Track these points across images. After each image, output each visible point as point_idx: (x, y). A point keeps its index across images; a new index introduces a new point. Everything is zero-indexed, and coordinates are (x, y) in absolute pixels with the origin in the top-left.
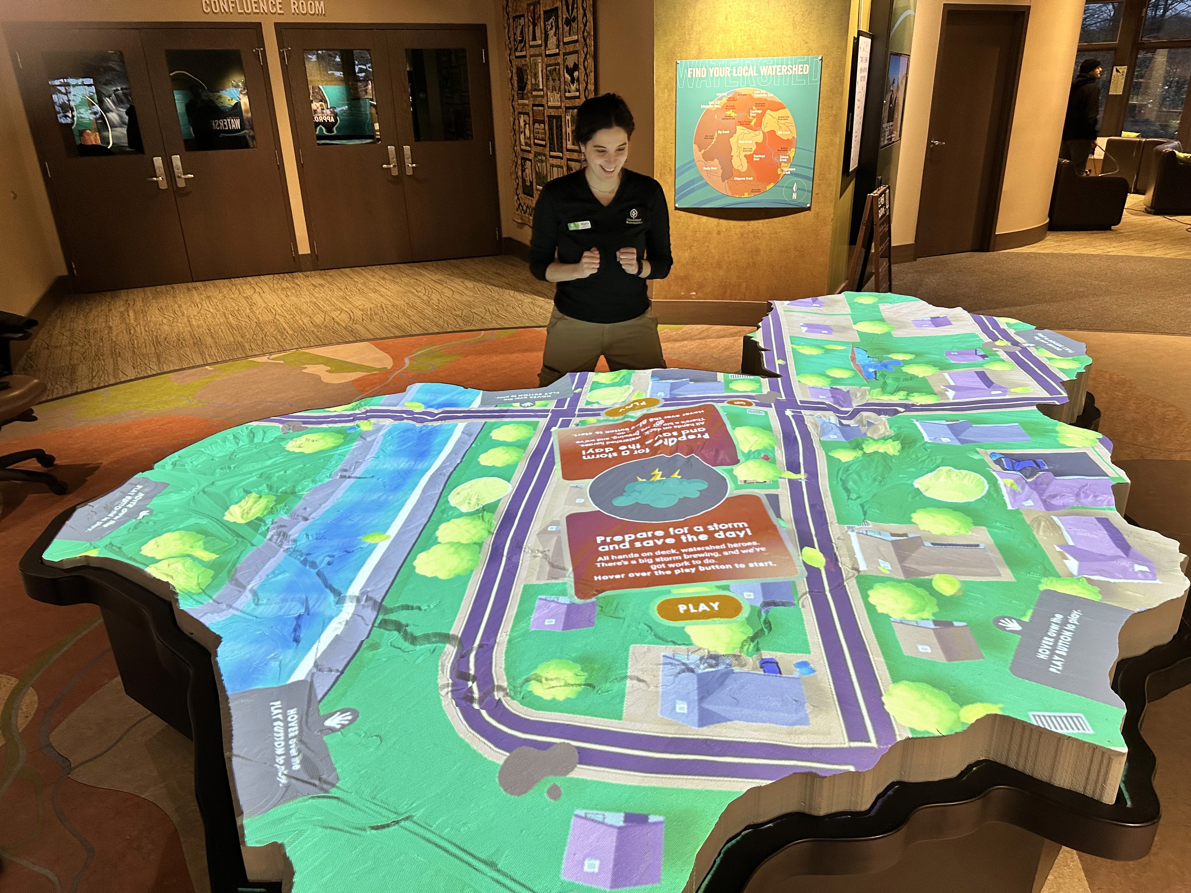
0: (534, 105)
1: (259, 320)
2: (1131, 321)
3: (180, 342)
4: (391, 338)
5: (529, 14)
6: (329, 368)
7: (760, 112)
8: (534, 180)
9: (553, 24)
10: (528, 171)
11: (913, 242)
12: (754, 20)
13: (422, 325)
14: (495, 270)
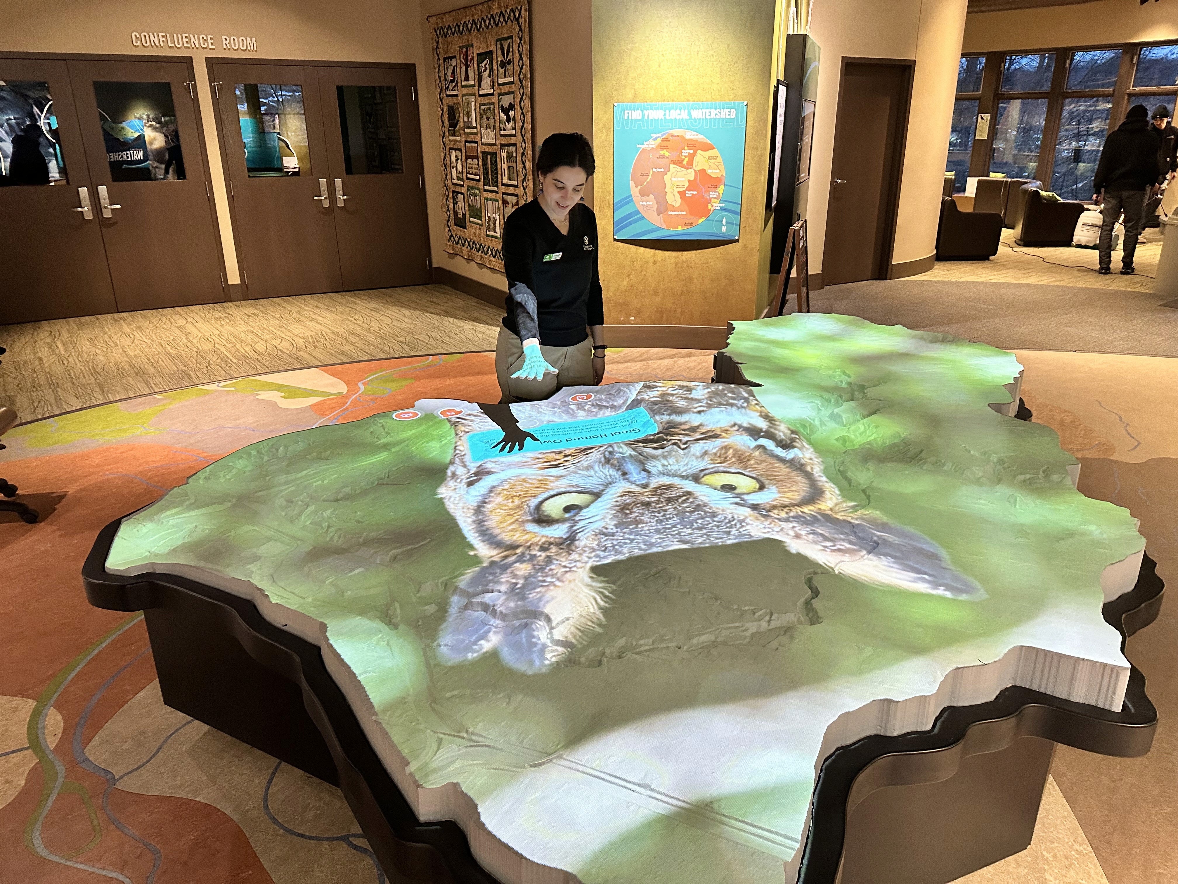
0: (466, 142)
1: (198, 349)
2: (1020, 339)
3: (120, 373)
4: (340, 364)
5: (462, 56)
6: (283, 394)
7: (692, 152)
8: (467, 213)
9: (487, 66)
10: (460, 204)
11: (820, 272)
12: (685, 68)
13: (368, 351)
14: (429, 299)
